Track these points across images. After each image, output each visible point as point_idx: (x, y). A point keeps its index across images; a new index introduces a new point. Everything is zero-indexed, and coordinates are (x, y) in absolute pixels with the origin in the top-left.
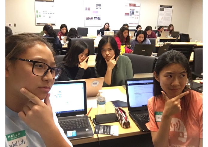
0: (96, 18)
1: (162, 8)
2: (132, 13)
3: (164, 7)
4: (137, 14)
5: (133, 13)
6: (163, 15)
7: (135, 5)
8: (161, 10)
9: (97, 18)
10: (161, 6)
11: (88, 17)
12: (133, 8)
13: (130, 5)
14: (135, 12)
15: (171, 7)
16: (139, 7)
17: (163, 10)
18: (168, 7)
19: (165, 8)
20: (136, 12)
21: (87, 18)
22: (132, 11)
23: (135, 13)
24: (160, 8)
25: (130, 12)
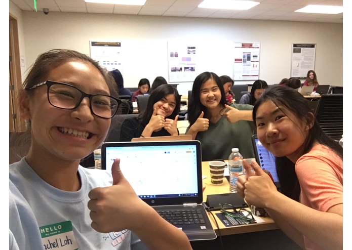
0: (188, 68)
1: (297, 48)
2: (246, 58)
3: (300, 47)
4: (255, 59)
5: (249, 58)
6: (300, 60)
7: (250, 46)
8: (295, 51)
9: (190, 68)
10: (295, 45)
11: (175, 67)
12: (248, 50)
13: (244, 46)
14: (252, 57)
15: (313, 46)
16: (258, 48)
17: (299, 51)
18: (307, 47)
19: (302, 48)
20: (254, 56)
21: (173, 70)
22: (246, 54)
23: (252, 59)
24: (293, 48)
25: (244, 57)
